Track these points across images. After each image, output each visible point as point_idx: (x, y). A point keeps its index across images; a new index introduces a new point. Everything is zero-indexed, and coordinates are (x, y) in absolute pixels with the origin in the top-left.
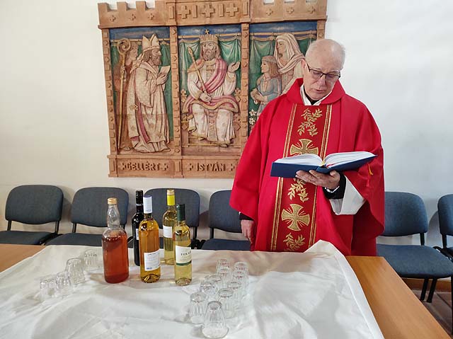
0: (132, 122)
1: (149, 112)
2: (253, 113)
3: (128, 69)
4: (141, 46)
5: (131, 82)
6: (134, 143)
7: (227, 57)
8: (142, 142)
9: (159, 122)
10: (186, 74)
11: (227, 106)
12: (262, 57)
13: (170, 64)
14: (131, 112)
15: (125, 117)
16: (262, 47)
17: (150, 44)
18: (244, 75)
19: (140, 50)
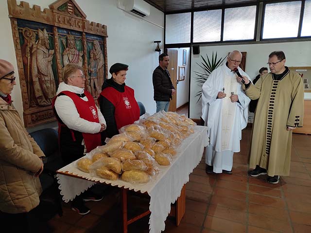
0: (37, 86)
1: (46, 78)
3: (31, 49)
4: (37, 35)
5: (34, 58)
6: (39, 100)
8: (44, 100)
9: (52, 85)
10: (63, 56)
12: (90, 50)
13: (54, 48)
14: (35, 79)
16: (89, 45)
17: (44, 34)
19: (37, 38)
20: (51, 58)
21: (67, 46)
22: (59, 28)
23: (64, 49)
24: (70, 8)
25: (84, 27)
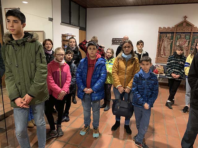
0: (162, 51)
1: (166, 49)
2: (191, 50)
3: (163, 40)
4: (167, 36)
5: (163, 43)
6: (162, 56)
7: (187, 38)
8: (164, 55)
9: (168, 51)
10: (176, 42)
11: (186, 49)
12: (195, 39)
13: (173, 39)
14: (162, 49)
15: (161, 50)
16: (195, 37)
17: (169, 35)
18: (191, 42)
19: (166, 36)
20: (170, 42)
21: (180, 38)
22: (176, 33)
23: (178, 39)
24: (184, 24)
25: (192, 30)
